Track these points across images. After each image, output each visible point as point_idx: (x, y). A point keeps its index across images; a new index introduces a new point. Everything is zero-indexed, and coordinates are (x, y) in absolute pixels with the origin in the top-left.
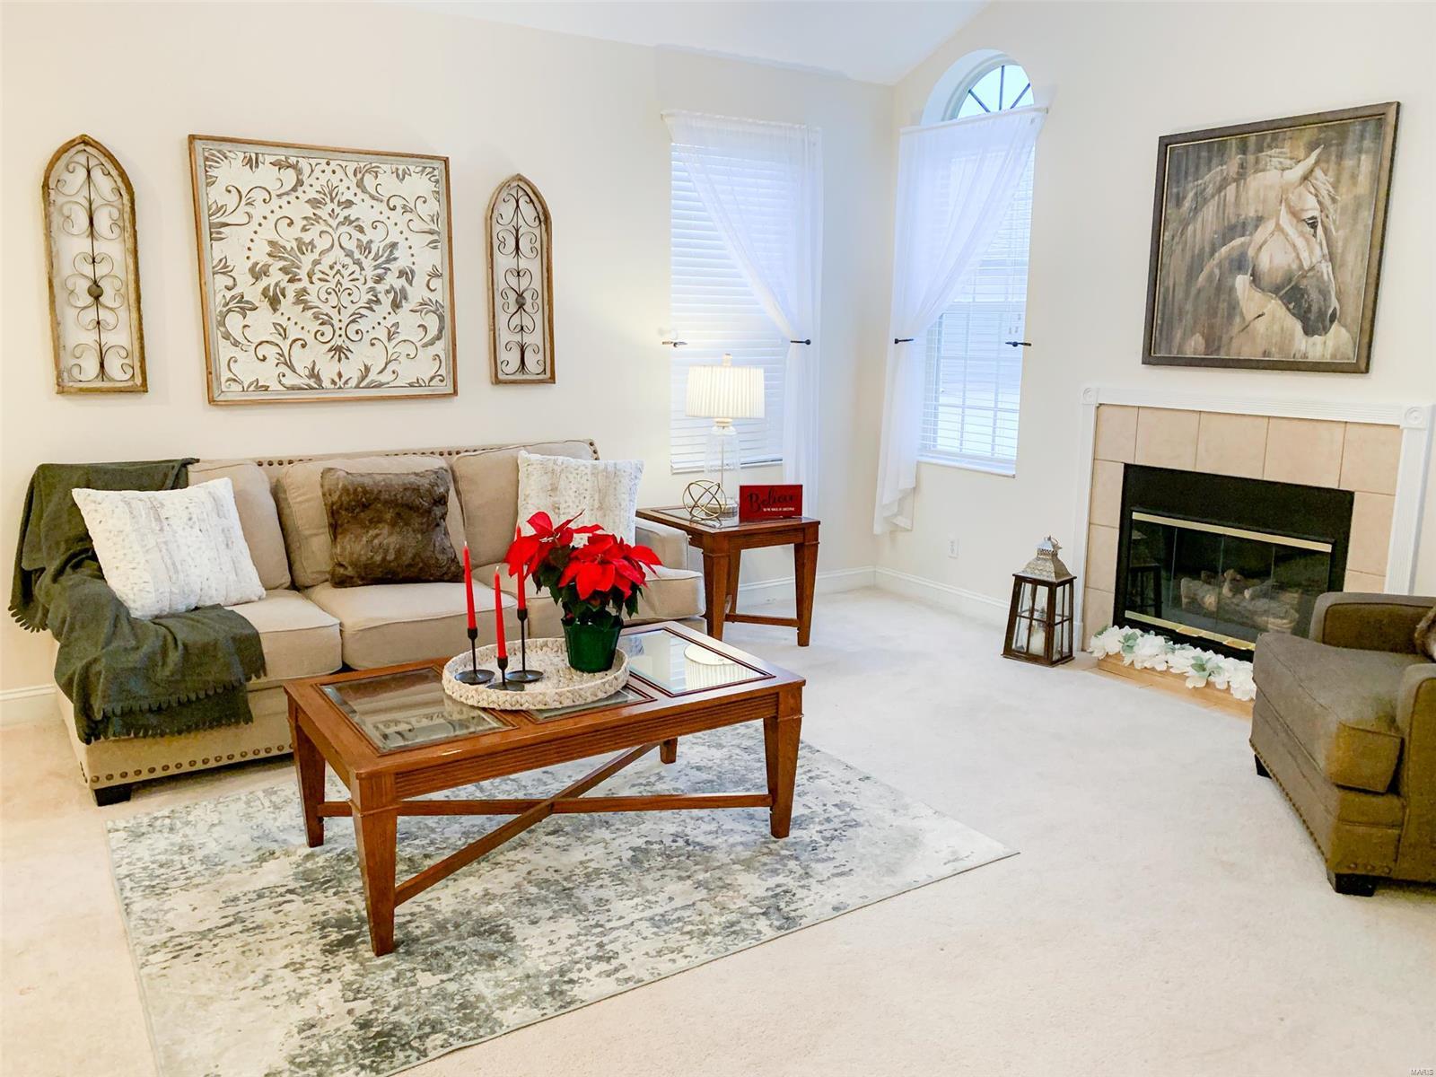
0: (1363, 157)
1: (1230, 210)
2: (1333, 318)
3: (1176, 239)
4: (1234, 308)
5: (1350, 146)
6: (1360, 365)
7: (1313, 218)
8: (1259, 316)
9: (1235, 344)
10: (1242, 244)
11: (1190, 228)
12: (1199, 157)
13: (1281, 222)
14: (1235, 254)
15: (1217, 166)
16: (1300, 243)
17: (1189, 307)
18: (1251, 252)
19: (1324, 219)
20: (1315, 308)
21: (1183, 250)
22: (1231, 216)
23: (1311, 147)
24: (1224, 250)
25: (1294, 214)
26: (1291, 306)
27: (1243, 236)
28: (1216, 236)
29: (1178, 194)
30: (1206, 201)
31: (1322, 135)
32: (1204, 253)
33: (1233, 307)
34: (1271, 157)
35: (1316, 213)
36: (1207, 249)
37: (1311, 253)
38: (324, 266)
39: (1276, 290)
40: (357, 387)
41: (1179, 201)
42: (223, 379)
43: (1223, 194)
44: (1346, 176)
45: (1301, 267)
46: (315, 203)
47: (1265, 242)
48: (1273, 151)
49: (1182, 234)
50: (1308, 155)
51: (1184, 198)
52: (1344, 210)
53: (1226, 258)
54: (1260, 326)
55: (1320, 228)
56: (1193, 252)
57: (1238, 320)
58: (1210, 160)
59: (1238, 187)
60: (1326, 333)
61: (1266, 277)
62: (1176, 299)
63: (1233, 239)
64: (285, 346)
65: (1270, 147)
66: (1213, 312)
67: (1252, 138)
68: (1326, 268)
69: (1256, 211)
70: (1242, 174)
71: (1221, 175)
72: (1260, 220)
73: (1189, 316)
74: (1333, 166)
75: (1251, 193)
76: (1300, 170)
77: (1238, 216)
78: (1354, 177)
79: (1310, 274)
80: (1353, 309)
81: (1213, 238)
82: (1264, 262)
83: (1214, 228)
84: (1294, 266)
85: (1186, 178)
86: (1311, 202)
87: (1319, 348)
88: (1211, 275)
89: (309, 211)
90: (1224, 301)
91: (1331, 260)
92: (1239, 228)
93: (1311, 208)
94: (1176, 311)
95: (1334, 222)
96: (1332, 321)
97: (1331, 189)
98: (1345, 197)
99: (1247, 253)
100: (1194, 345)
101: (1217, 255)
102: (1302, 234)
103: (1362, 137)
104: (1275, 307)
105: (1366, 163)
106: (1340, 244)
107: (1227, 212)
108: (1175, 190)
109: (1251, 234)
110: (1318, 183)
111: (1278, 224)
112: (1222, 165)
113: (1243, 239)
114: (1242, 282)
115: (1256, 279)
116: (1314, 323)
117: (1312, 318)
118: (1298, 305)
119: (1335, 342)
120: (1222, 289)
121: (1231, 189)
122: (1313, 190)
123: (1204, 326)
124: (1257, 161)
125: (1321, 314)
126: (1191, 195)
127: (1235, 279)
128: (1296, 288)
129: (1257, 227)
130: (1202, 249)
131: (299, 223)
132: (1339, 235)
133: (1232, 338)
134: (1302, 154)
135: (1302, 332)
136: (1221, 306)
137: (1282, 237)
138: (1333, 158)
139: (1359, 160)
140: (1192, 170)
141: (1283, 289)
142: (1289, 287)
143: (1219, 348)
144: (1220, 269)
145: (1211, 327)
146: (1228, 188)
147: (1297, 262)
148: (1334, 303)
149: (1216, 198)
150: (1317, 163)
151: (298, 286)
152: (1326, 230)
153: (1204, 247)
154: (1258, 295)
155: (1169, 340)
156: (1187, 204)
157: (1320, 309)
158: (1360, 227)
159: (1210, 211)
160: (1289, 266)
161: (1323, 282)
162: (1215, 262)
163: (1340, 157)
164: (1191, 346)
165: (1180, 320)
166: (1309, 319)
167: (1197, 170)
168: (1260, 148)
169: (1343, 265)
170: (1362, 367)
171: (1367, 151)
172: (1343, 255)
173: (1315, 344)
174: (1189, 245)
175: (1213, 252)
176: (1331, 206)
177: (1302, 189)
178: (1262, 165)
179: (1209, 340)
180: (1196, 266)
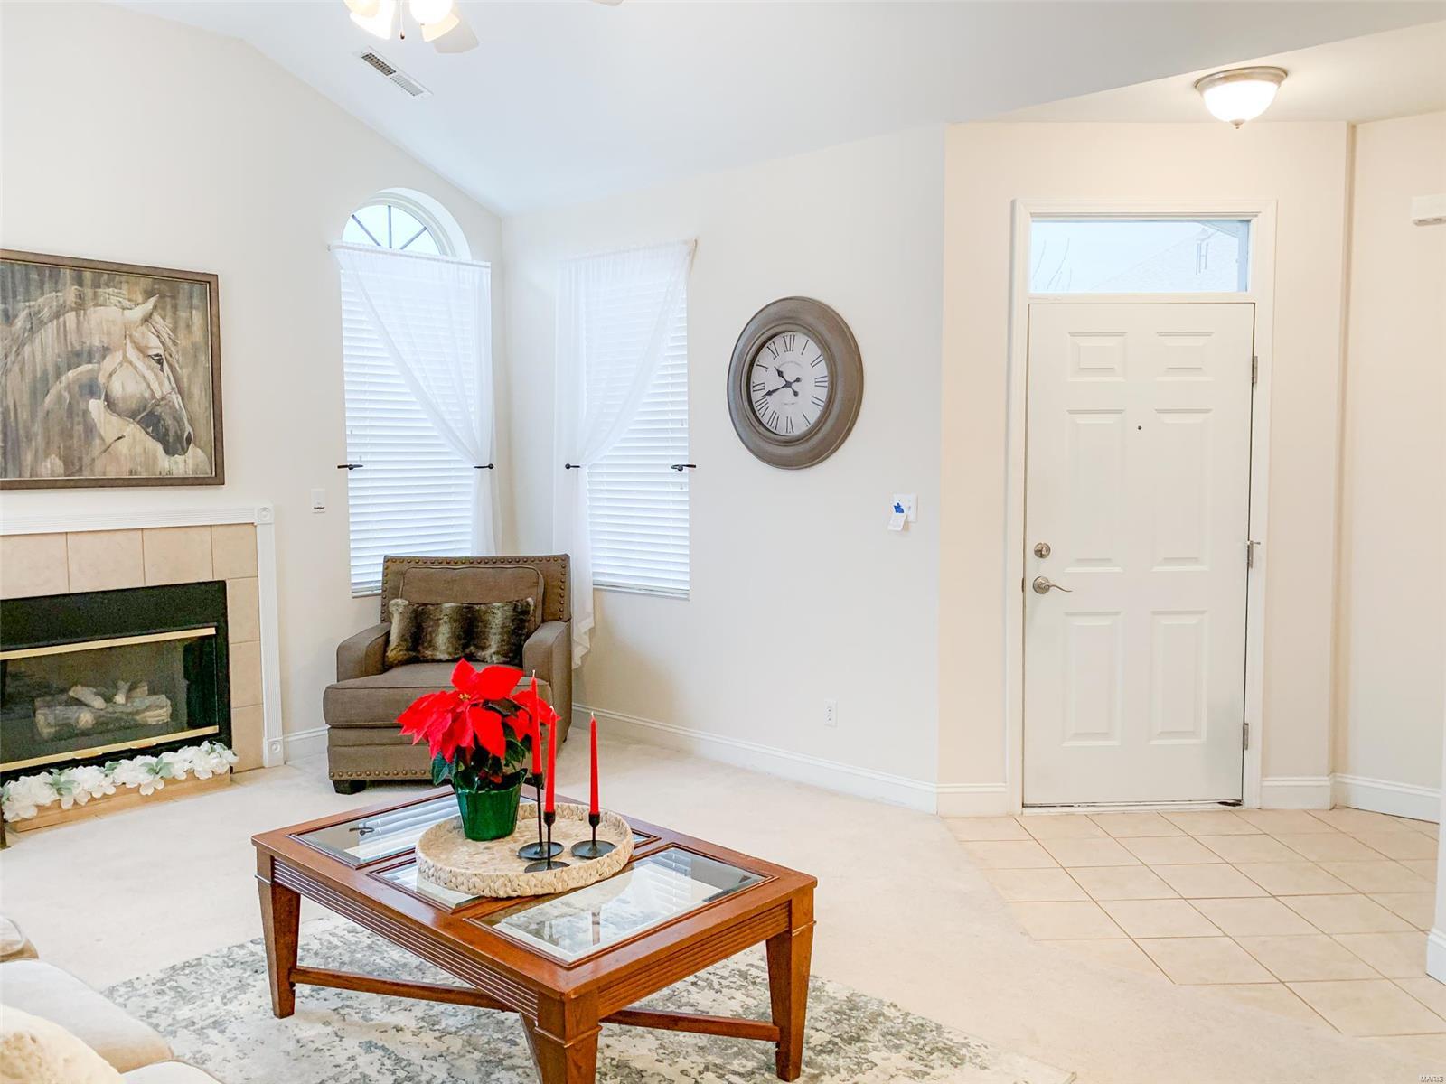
0: (194, 312)
1: (73, 337)
2: (189, 440)
3: (11, 358)
4: (92, 431)
5: (182, 301)
6: (216, 478)
7: (157, 355)
8: (119, 438)
9: (99, 462)
10: (91, 371)
11: (27, 349)
12: (28, 279)
13: (128, 355)
14: (85, 380)
15: (50, 292)
16: (150, 376)
17: (37, 428)
18: (101, 380)
19: (168, 357)
20: (172, 433)
21: (20, 369)
22: (74, 343)
23: (149, 294)
24: (71, 374)
25: (141, 350)
26: (150, 430)
27: (90, 362)
28: (59, 360)
29: (7, 311)
30: (42, 323)
31: (156, 287)
32: (47, 374)
33: (90, 430)
34: (109, 294)
35: (161, 352)
36: (51, 371)
37: (161, 386)
39: (133, 415)
43: (61, 319)
44: (182, 325)
45: (153, 396)
47: (115, 371)
48: (111, 289)
49: (18, 354)
50: (146, 300)
51: (16, 316)
52: (184, 354)
53: (74, 382)
54: (122, 447)
55: (165, 365)
56: (34, 371)
57: (97, 441)
58: (42, 284)
59: (78, 316)
60: (185, 453)
61: (121, 405)
62: (20, 420)
63: (79, 365)
65: (108, 286)
66: (67, 434)
67: (88, 275)
68: (176, 399)
69: (101, 342)
70: (80, 305)
71: (57, 301)
72: (106, 351)
73: (39, 437)
74: (169, 314)
75: (93, 323)
76: (138, 313)
77: (82, 343)
78: (189, 327)
79: (163, 403)
80: (205, 433)
81: (57, 362)
82: (117, 389)
83: (56, 351)
84: (147, 395)
85: (15, 296)
86: (154, 341)
87: (181, 466)
88: (60, 396)
90: (79, 424)
91: (180, 393)
92: (85, 355)
93: (156, 347)
94: (22, 432)
95: (178, 361)
96: (189, 443)
97: (170, 332)
98: (183, 341)
99: (96, 379)
100: (51, 467)
101: (63, 378)
102: (150, 368)
103: (191, 297)
104: (133, 430)
105: (197, 318)
106: (185, 380)
107: (68, 337)
108: (3, 307)
109: (99, 363)
110: (158, 326)
111: (125, 356)
112: (57, 292)
113: (90, 366)
114: (96, 406)
115: (110, 404)
116: (174, 444)
117: (171, 440)
118: (156, 429)
119: (192, 460)
120: (75, 413)
121: (71, 317)
122: (155, 332)
123: (59, 448)
124: (95, 296)
125: (178, 437)
126: (23, 315)
127: (88, 402)
128: (151, 414)
129: (104, 357)
130: (45, 372)
132: (184, 373)
133: (93, 460)
134: (140, 299)
135: (163, 452)
136: (76, 428)
137: (131, 368)
138: (169, 307)
139: (191, 313)
140: (21, 289)
141: (140, 413)
142: (145, 413)
143: (81, 468)
144: (69, 392)
145: (69, 448)
146: (67, 315)
147: (149, 391)
148: (188, 429)
149: (55, 322)
150: (155, 307)
152: (171, 366)
153: (46, 370)
154: (115, 419)
155: (16, 460)
156: (20, 323)
157: (176, 432)
158: (200, 369)
159: (49, 333)
160: (142, 395)
161: (176, 411)
162: (63, 385)
163: (175, 308)
164: (46, 467)
165: (29, 441)
166: (168, 441)
167: (27, 291)
168: (96, 285)
169: (191, 397)
170: (217, 479)
171: (197, 308)
172: (189, 389)
173: (176, 463)
174: (28, 368)
175: (58, 377)
176: (173, 348)
177: (144, 329)
178: (101, 300)
179: (67, 462)
180: (40, 387)
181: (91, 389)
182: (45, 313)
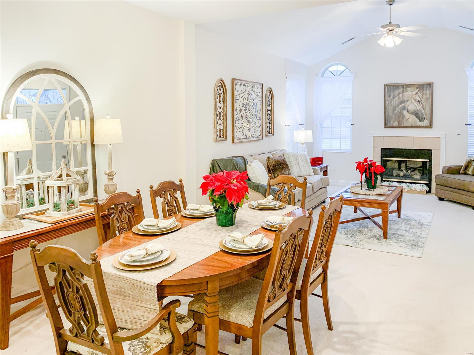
0: (427, 91)
1: (401, 98)
2: (425, 118)
3: (390, 103)
5: (425, 89)
8: (409, 118)
9: (405, 123)
10: (404, 105)
11: (393, 101)
12: (393, 88)
16: (416, 105)
17: (394, 116)
18: (406, 106)
19: (421, 101)
20: (421, 117)
21: (391, 106)
23: (417, 88)
24: (400, 106)
25: (415, 100)
26: (416, 116)
28: (399, 103)
29: (389, 95)
30: (396, 97)
31: (419, 86)
33: (404, 117)
34: (409, 90)
35: (419, 100)
36: (397, 105)
37: (419, 107)
38: (250, 109)
39: (412, 113)
40: (251, 138)
41: (390, 96)
42: (235, 137)
44: (424, 94)
45: (417, 109)
46: (248, 94)
47: (409, 105)
50: (416, 90)
51: (391, 96)
52: (425, 100)
54: (410, 120)
55: (420, 103)
57: (405, 119)
58: (396, 89)
59: (402, 94)
60: (423, 121)
61: (410, 111)
62: (391, 115)
63: (402, 104)
64: (243, 128)
65: (409, 88)
66: (399, 117)
67: (405, 86)
68: (422, 110)
69: (407, 99)
70: (403, 92)
71: (399, 92)
72: (408, 100)
73: (394, 118)
74: (422, 91)
75: (405, 95)
76: (415, 92)
77: (403, 99)
78: (426, 94)
79: (419, 111)
80: (429, 117)
82: (409, 108)
84: (416, 109)
85: (391, 92)
87: (423, 124)
88: (398, 110)
89: (247, 96)
91: (423, 108)
92: (404, 102)
93: (418, 99)
94: (391, 117)
95: (423, 102)
97: (421, 95)
98: (425, 97)
100: (396, 124)
101: (399, 107)
102: (417, 103)
103: (427, 88)
104: (412, 116)
105: (428, 92)
108: (389, 94)
110: (419, 95)
111: (411, 101)
114: (405, 112)
115: (408, 111)
116: (421, 119)
118: (418, 117)
119: (425, 123)
120: (401, 113)
121: (401, 95)
124: (406, 90)
125: (422, 118)
126: (392, 95)
127: (403, 111)
128: (417, 113)
129: (407, 102)
130: (396, 106)
131: (247, 99)
132: (424, 104)
134: (415, 89)
135: (419, 121)
136: (401, 116)
137: (413, 104)
140: (392, 91)
141: (414, 113)
143: (401, 124)
144: (400, 109)
145: (399, 120)
148: (425, 116)
149: (398, 96)
150: (419, 91)
151: (246, 114)
154: (409, 114)
155: (390, 123)
156: (392, 97)
157: (422, 117)
158: (428, 103)
159: (397, 98)
161: (422, 112)
163: (423, 90)
165: (392, 119)
167: (393, 91)
168: (406, 88)
169: (426, 109)
170: (431, 127)
171: (428, 90)
172: (425, 107)
173: (421, 123)
174: (393, 105)
175: (398, 106)
176: (422, 99)
177: (416, 95)
178: (407, 91)
179: (399, 123)
180: (394, 109)
181: (404, 108)
182: (396, 95)
